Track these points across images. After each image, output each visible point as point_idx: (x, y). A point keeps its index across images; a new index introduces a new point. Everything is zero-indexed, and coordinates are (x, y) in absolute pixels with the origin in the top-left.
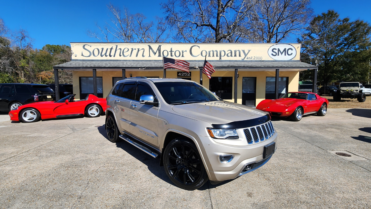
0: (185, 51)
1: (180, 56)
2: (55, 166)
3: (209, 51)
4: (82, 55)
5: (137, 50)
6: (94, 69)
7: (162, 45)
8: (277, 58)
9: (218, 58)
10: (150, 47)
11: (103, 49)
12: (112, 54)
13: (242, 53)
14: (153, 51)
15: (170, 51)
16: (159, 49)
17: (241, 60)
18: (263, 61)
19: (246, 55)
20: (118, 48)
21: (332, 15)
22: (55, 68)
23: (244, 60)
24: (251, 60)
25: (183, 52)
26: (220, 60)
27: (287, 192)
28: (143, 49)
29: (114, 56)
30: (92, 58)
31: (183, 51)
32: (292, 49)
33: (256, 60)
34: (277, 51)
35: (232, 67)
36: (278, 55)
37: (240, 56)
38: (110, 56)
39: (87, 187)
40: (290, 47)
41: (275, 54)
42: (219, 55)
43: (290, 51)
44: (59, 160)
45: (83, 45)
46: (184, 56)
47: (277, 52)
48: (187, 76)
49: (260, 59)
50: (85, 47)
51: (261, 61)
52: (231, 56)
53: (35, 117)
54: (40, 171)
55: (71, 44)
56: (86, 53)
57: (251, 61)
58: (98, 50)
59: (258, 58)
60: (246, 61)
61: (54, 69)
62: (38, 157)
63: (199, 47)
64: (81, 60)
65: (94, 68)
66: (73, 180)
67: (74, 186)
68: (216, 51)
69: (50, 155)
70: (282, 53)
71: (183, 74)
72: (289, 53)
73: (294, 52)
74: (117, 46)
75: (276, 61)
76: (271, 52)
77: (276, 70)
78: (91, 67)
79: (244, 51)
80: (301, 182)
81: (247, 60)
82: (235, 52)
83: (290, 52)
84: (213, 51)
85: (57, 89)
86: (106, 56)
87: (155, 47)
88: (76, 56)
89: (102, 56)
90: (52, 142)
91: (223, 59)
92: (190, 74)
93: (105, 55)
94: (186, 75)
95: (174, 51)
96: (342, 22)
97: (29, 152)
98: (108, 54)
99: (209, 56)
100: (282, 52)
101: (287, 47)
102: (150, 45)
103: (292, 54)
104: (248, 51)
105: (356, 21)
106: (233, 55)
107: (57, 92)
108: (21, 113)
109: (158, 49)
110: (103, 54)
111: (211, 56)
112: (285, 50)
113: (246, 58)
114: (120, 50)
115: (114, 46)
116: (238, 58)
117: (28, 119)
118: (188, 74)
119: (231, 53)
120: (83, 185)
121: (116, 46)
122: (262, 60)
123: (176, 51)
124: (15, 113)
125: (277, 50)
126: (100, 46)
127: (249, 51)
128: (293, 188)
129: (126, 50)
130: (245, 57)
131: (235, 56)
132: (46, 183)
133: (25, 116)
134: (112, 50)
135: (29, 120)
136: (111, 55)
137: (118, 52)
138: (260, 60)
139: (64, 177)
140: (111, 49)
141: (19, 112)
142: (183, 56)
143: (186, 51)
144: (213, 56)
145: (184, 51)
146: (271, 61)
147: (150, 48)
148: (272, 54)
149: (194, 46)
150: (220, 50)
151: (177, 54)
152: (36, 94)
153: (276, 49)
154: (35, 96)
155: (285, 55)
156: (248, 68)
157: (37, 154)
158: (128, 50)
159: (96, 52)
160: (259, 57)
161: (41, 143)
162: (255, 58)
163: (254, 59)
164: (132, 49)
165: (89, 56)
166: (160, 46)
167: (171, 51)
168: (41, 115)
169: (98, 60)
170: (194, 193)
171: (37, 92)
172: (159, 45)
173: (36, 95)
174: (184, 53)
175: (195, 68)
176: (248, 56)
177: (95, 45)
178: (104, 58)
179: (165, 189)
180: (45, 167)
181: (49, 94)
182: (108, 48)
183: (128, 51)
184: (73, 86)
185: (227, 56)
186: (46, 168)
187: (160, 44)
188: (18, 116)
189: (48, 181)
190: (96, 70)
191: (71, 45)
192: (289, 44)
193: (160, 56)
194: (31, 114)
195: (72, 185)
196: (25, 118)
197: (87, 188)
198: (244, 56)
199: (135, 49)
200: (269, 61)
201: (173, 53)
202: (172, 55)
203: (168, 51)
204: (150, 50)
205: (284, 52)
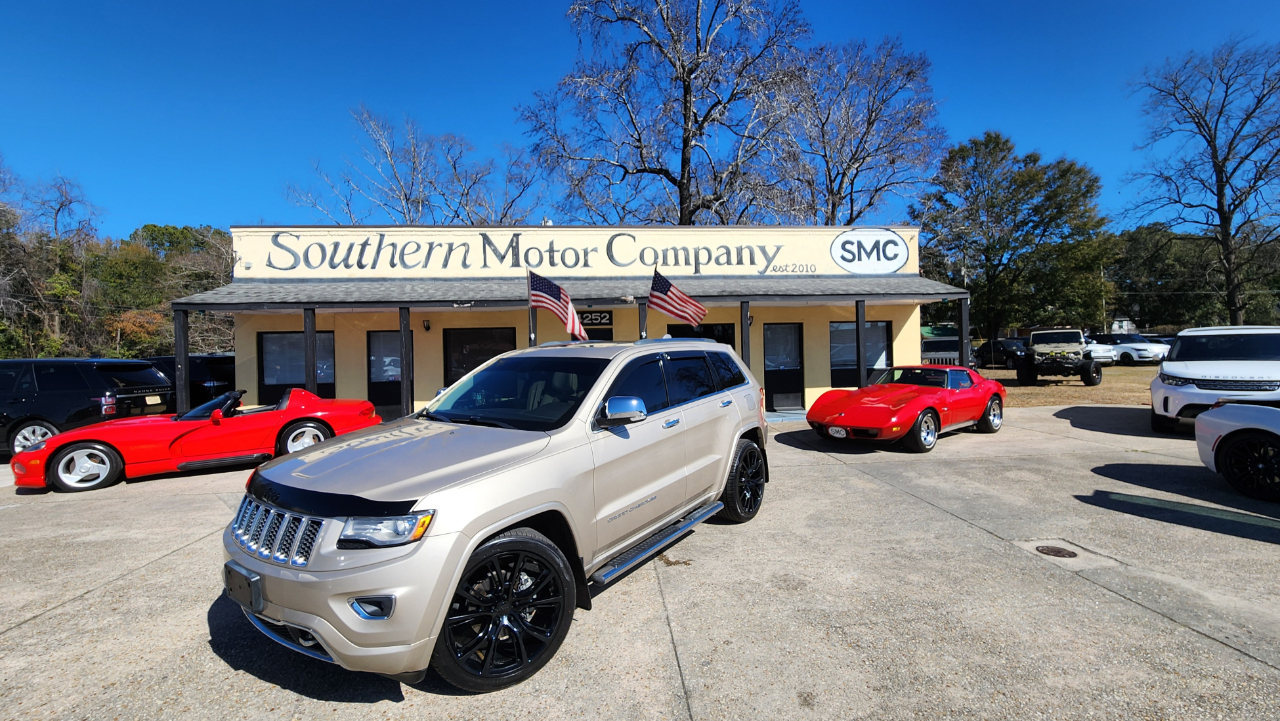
0: (592, 250)
1: (576, 263)
2: (182, 644)
3: (664, 248)
4: (270, 264)
5: (446, 248)
6: (310, 307)
7: (523, 233)
8: (856, 268)
9: (690, 271)
10: (485, 238)
11: (336, 245)
12: (368, 259)
13: (759, 256)
14: (495, 251)
15: (546, 251)
16: (514, 246)
17: (757, 274)
18: (818, 277)
19: (769, 260)
20: (387, 241)
22: (178, 307)
23: (766, 274)
24: (785, 273)
25: (586, 254)
26: (697, 275)
27: (913, 683)
28: (464, 245)
29: (373, 267)
30: (303, 271)
31: (587, 249)
32: (896, 244)
33: (799, 273)
34: (854, 249)
35: (732, 296)
36: (860, 259)
37: (752, 262)
38: (361, 266)
39: (295, 713)
40: (889, 236)
41: (850, 257)
42: (692, 260)
43: (890, 247)
44: (194, 622)
45: (273, 234)
46: (589, 263)
47: (855, 251)
48: (600, 324)
49: (809, 270)
50: (281, 240)
51: (813, 277)
52: (729, 262)
53: (104, 471)
54: (130, 668)
55: (232, 230)
56: (283, 259)
57: (786, 277)
58: (322, 248)
59: (805, 270)
60: (771, 277)
61: (175, 311)
62: (117, 617)
63: (634, 238)
64: (264, 281)
65: (307, 307)
66: (248, 691)
67: (253, 713)
68: (685, 250)
69: (163, 606)
70: (869, 255)
72: (890, 254)
73: (901, 250)
74: (382, 236)
75: (853, 276)
76: (838, 252)
77: (857, 302)
78: (298, 304)
79: (763, 250)
80: (949, 648)
81: (774, 273)
82: (739, 251)
83: (891, 250)
84: (675, 251)
85: (181, 374)
86: (347, 266)
87: (501, 237)
88: (248, 268)
89: (333, 266)
90: (165, 560)
91: (705, 271)
92: (611, 319)
93: (342, 264)
94: (597, 319)
95: (558, 251)
97: (87, 600)
98: (353, 259)
99: (665, 263)
100: (869, 250)
101: (883, 236)
102: (488, 233)
103: (896, 256)
104: (775, 249)
105: (1059, 163)
106: (734, 259)
107: (182, 383)
108: (55, 460)
109: (511, 245)
110: (338, 259)
111: (669, 263)
112: (876, 245)
113: (771, 268)
114: (391, 248)
115: (373, 236)
116: (747, 269)
117: (79, 478)
118: (602, 319)
119: (728, 253)
120: (282, 708)
121: (378, 237)
122: (817, 273)
123: (565, 251)
124: (33, 462)
125: (856, 245)
126: (327, 237)
127: (778, 249)
128: (929, 669)
129: (412, 248)
130: (767, 267)
131: (740, 262)
132: (154, 708)
133: (68, 468)
134: (368, 247)
135: (81, 481)
136: (364, 262)
137: (386, 253)
138: (810, 273)
139: (214, 684)
140: (364, 245)
141: (47, 456)
142: (586, 264)
143: (595, 250)
144: (677, 263)
145: (589, 250)
146: (842, 277)
147: (486, 240)
148: (843, 258)
149: (619, 235)
150: (696, 246)
151: (570, 258)
152: (108, 394)
153: (852, 243)
154: (103, 399)
155: (879, 259)
156: (777, 298)
157: (115, 606)
158: (419, 247)
159: (315, 256)
160: (807, 265)
161: (129, 563)
162: (797, 269)
163: (793, 271)
164: (431, 245)
165: (293, 267)
166: (516, 236)
167: (551, 251)
168: (124, 464)
169: (321, 281)
170: (641, 709)
171: (112, 386)
172: (512, 233)
173: (110, 396)
174: (591, 256)
175: (625, 302)
176: (776, 262)
177: (312, 233)
178: (341, 272)
179: (551, 700)
180: (148, 650)
181: (154, 391)
182: (352, 242)
183: (417, 250)
184: (237, 362)
185: (718, 262)
186: (150, 656)
187: (517, 230)
188: (42, 470)
189: (160, 702)
190: (313, 310)
191: (233, 235)
192: (888, 230)
193: (516, 264)
194: (90, 462)
195: (244, 710)
196: (68, 475)
197: (296, 716)
198: (765, 263)
199: (440, 245)
200: (835, 277)
201: (557, 257)
202: (552, 263)
203: (542, 251)
204: (487, 246)
205: (875, 251)
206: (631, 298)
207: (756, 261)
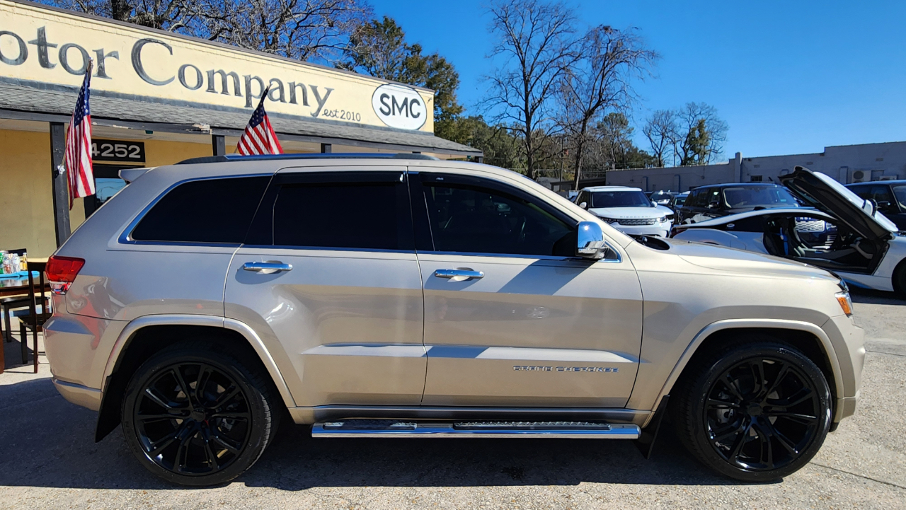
0: (110, 55)
1: (87, 70)
3: (210, 70)
8: (391, 121)
9: (241, 102)
13: (311, 96)
15: (32, 42)
17: (310, 116)
18: (363, 126)
19: (321, 103)
21: (393, 29)
23: (319, 117)
24: (335, 119)
25: (101, 58)
26: (249, 109)
31: (102, 50)
32: (418, 103)
33: (346, 120)
34: (389, 102)
35: (314, 136)
36: (394, 114)
37: (305, 103)
40: (414, 95)
41: (386, 110)
42: (243, 91)
43: (415, 105)
46: (107, 72)
47: (390, 104)
48: (127, 159)
49: (355, 118)
51: (358, 125)
52: (282, 99)
57: (336, 123)
59: (352, 118)
60: (323, 121)
63: (170, 49)
68: (234, 75)
70: (400, 111)
71: (107, 148)
72: (414, 112)
73: (422, 109)
75: (389, 129)
76: (378, 103)
79: (314, 89)
81: (325, 117)
82: (293, 88)
83: (415, 109)
84: (224, 75)
92: (142, 153)
94: (123, 153)
95: (54, 46)
96: (410, 52)
99: (211, 88)
100: (400, 106)
101: (410, 95)
103: (419, 114)
104: (326, 91)
105: (434, 56)
106: (287, 97)
111: (216, 89)
112: (405, 102)
113: (322, 112)
116: (298, 110)
118: (130, 152)
119: (281, 88)
122: (362, 122)
123: (65, 48)
125: (391, 99)
127: (329, 91)
130: (319, 110)
131: (293, 100)
138: (356, 122)
142: (102, 74)
144: (225, 91)
145: (105, 54)
146: (381, 128)
148: (381, 110)
149: (150, 41)
150: (247, 74)
153: (388, 97)
156: (355, 143)
160: (353, 113)
162: (345, 116)
163: (341, 117)
167: (42, 43)
174: (108, 62)
175: (199, 131)
176: (326, 106)
185: (270, 97)
192: (414, 89)
198: (317, 106)
200: (376, 128)
201: (53, 55)
202: (45, 62)
203: (26, 42)
205: (405, 107)
206: (206, 127)
207: (309, 101)
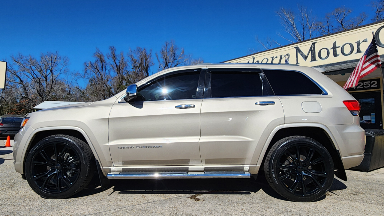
0: (363, 41)
1: (352, 52)
5: (279, 58)
7: (317, 41)
14: (302, 55)
15: (331, 49)
16: (312, 50)
20: (256, 60)
25: (358, 44)
28: (287, 55)
31: (359, 41)
48: (370, 88)
74: (254, 58)
87: (305, 47)
92: (379, 84)
94: (368, 85)
95: (339, 47)
102: (298, 46)
109: (311, 50)
118: (371, 85)
121: (253, 59)
123: (343, 46)
142: (358, 51)
147: (298, 50)
149: (383, 26)
151: (347, 49)
158: (268, 60)
164: (273, 58)
166: (314, 44)
167: (335, 47)
172: (311, 43)
174: (362, 45)
183: (267, 62)
187: (314, 41)
193: (314, 59)
199: (277, 57)
201: (338, 51)
202: (335, 55)
204: (298, 53)
